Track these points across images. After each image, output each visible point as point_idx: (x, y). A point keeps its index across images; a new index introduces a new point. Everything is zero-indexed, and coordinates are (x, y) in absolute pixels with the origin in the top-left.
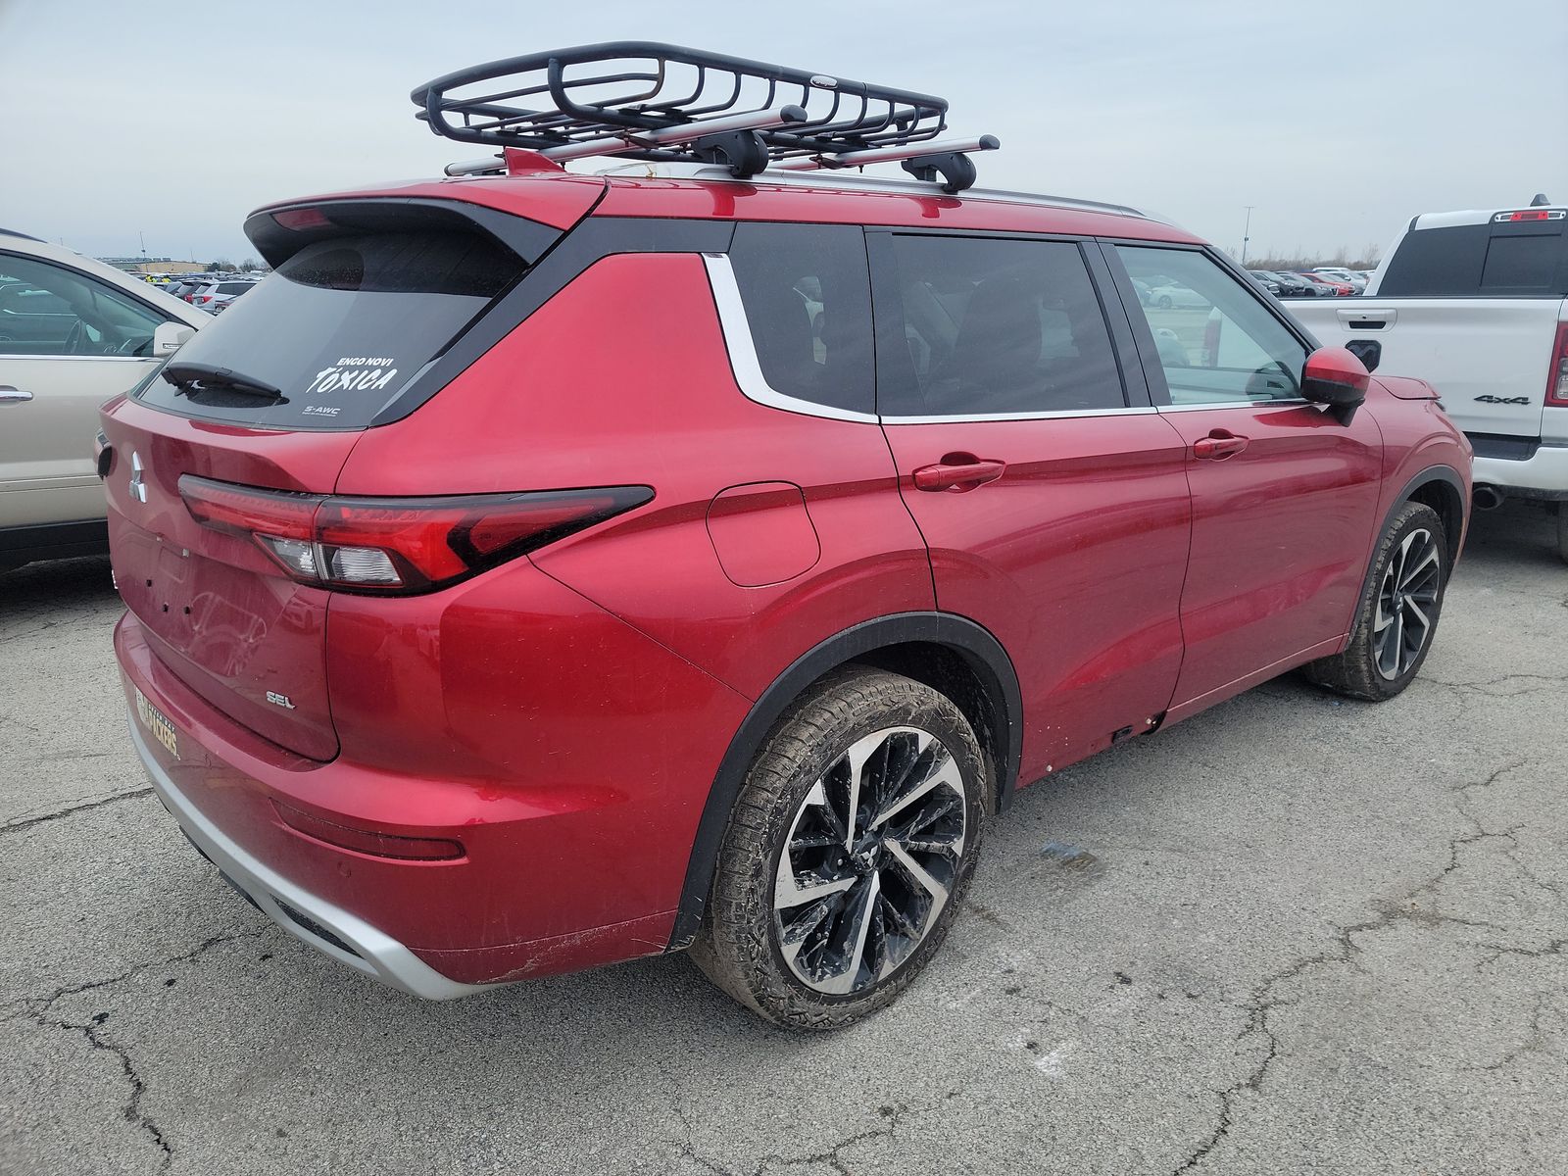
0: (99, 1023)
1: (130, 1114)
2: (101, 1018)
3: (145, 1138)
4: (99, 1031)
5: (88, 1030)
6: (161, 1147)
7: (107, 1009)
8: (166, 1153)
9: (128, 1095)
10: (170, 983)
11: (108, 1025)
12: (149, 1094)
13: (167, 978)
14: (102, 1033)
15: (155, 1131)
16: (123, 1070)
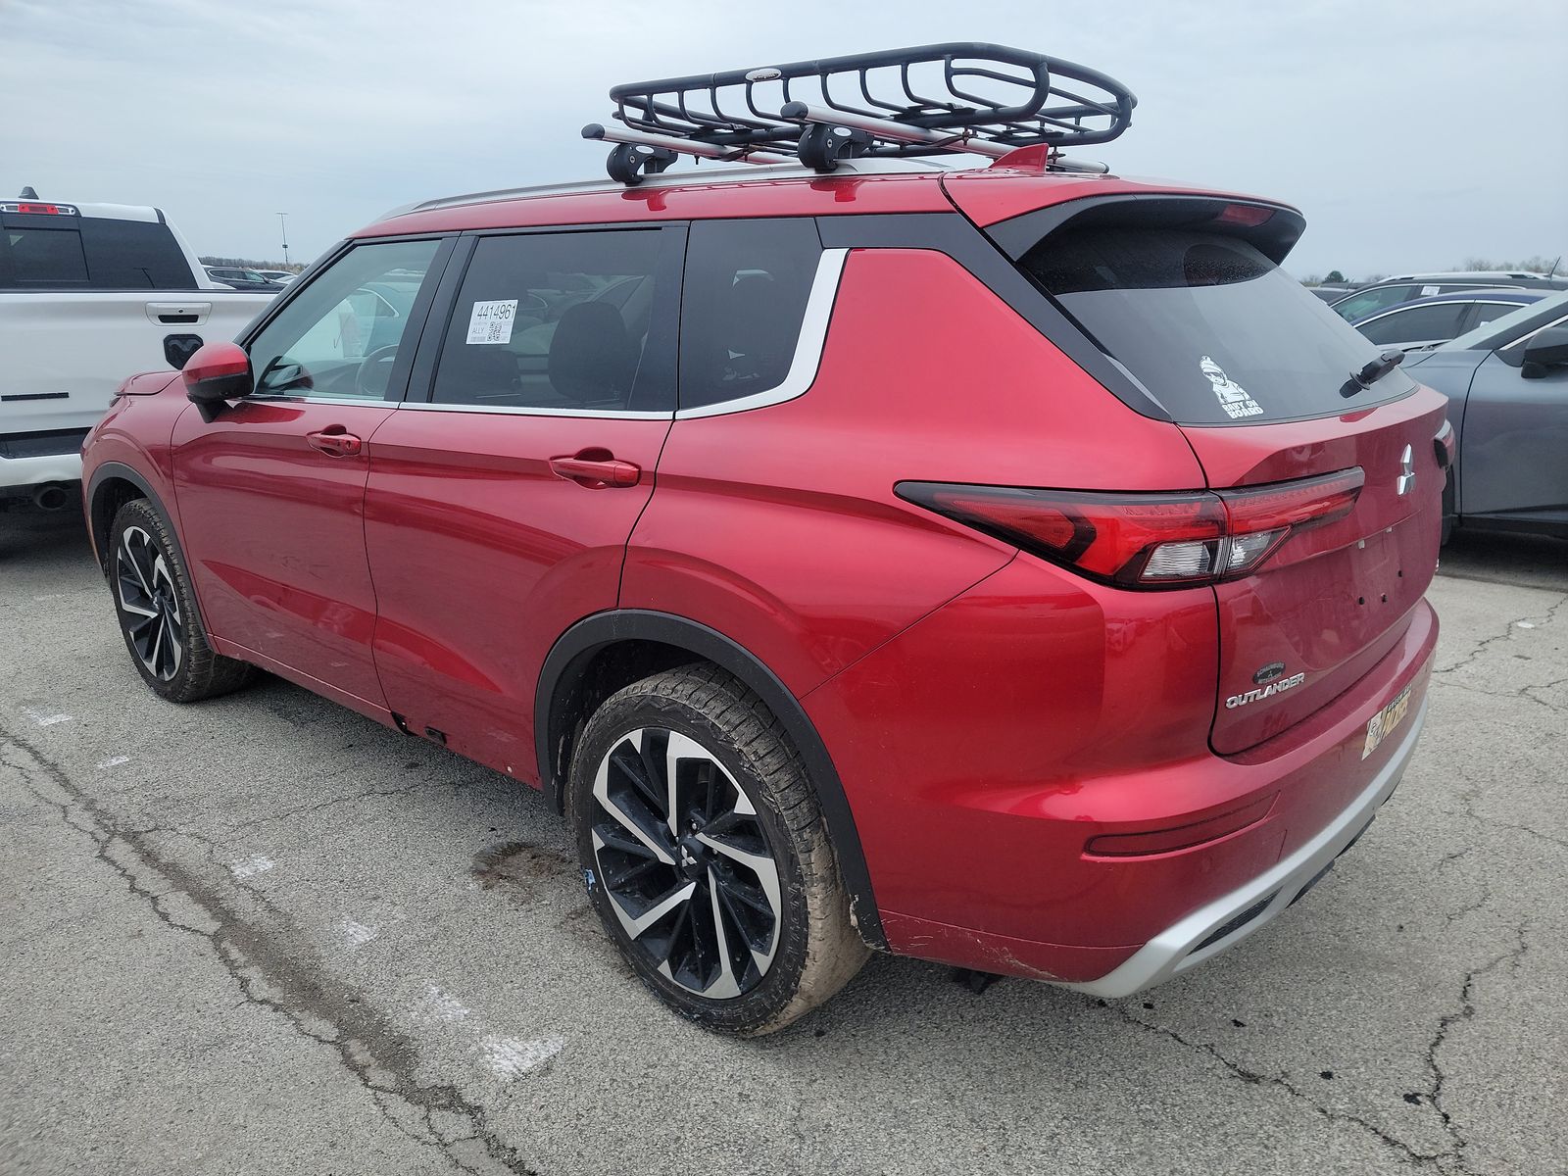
0: (1419, 1094)
1: (1469, 1012)
2: (1411, 1098)
3: (1476, 993)
4: (1425, 1088)
5: (1433, 1099)
6: (1471, 982)
7: (1400, 1102)
8: (1472, 976)
9: (1458, 1025)
10: (1327, 1075)
11: (1415, 1086)
12: (1445, 1013)
13: (1324, 1082)
14: (1426, 1084)
15: (1465, 992)
16: (1442, 1042)
